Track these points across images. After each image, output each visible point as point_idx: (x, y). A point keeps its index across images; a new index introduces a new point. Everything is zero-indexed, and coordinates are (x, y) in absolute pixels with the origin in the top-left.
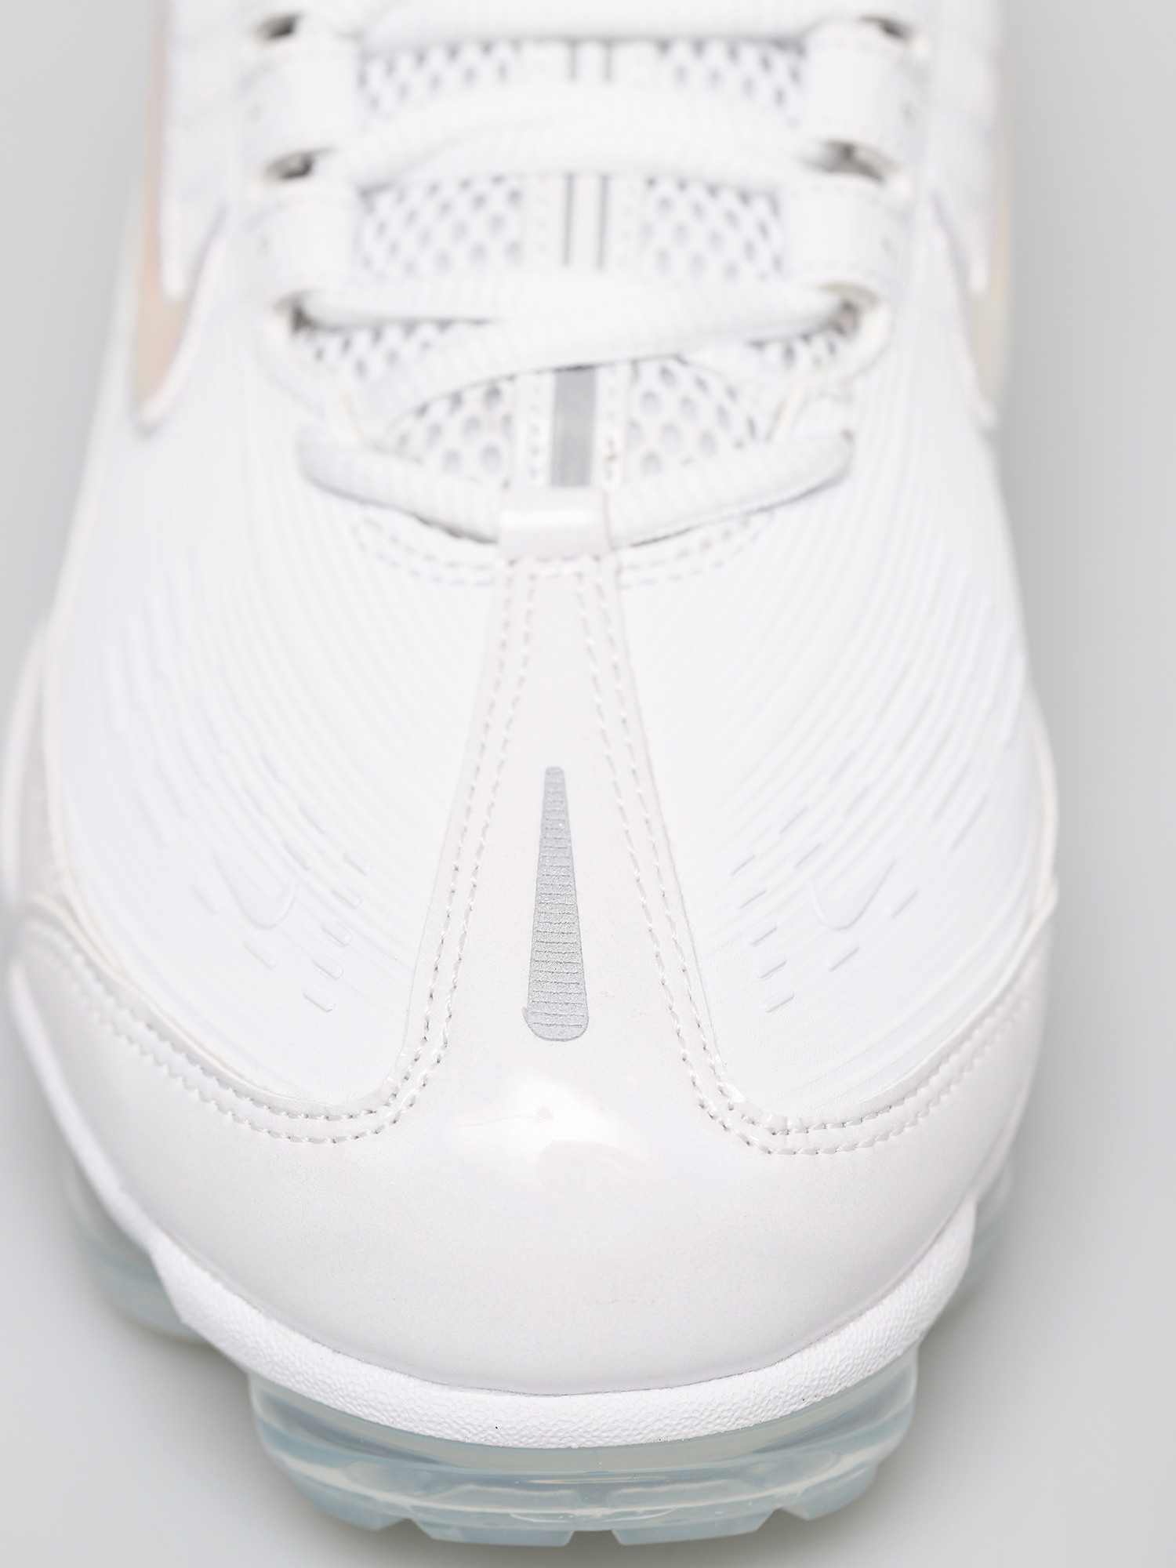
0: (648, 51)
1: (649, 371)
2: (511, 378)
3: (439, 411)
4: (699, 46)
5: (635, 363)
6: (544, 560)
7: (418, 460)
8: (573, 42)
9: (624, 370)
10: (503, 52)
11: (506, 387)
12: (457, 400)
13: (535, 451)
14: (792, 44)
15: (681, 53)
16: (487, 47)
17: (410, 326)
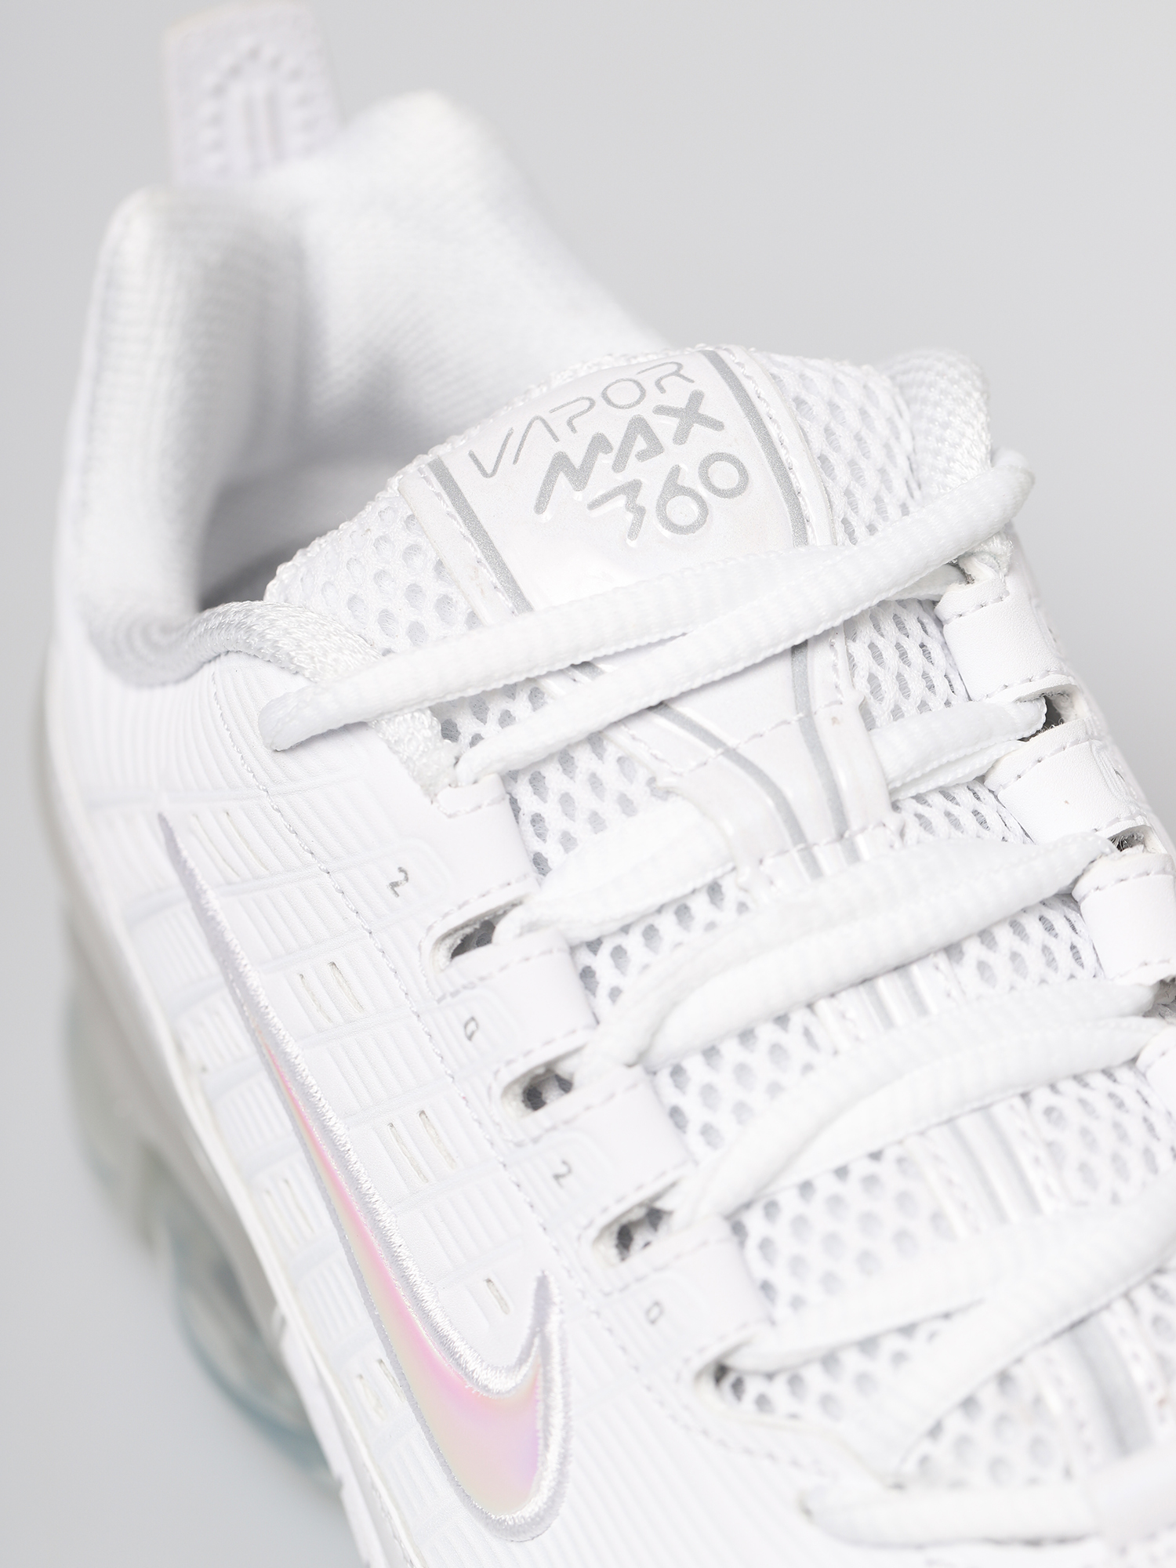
0: (942, 960)
1: (1143, 1296)
2: (1019, 1360)
3: (955, 1424)
4: (985, 935)
5: (1126, 1296)
6: (1152, 1537)
7: (957, 1484)
8: (866, 981)
9: (1120, 1306)
10: (799, 1018)
11: (1018, 1372)
12: (969, 1404)
13: (1081, 1426)
14: (1067, 897)
15: (974, 950)
16: (782, 1020)
17: (868, 1345)
